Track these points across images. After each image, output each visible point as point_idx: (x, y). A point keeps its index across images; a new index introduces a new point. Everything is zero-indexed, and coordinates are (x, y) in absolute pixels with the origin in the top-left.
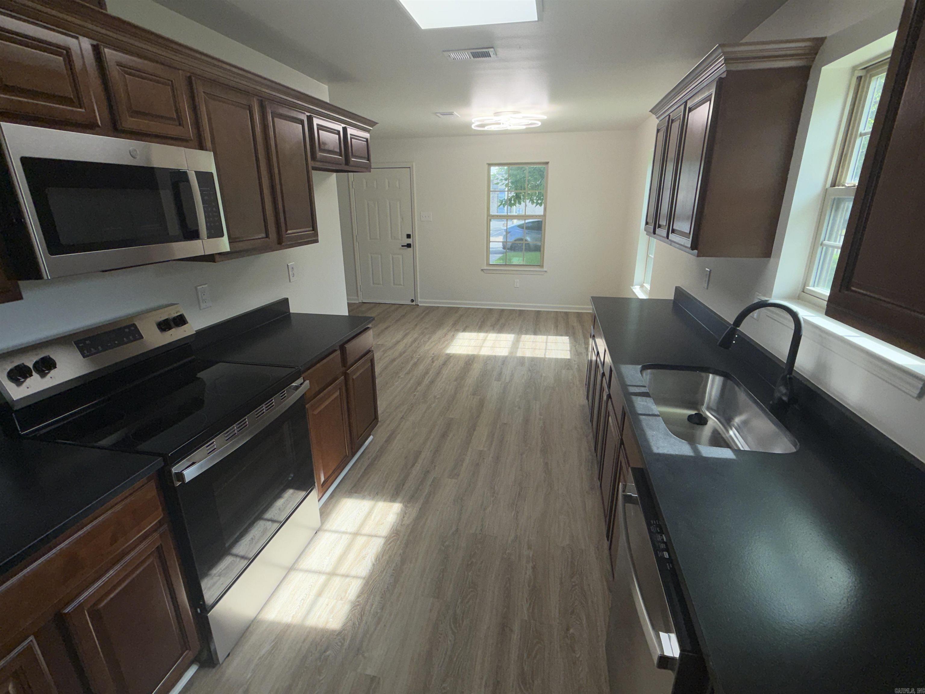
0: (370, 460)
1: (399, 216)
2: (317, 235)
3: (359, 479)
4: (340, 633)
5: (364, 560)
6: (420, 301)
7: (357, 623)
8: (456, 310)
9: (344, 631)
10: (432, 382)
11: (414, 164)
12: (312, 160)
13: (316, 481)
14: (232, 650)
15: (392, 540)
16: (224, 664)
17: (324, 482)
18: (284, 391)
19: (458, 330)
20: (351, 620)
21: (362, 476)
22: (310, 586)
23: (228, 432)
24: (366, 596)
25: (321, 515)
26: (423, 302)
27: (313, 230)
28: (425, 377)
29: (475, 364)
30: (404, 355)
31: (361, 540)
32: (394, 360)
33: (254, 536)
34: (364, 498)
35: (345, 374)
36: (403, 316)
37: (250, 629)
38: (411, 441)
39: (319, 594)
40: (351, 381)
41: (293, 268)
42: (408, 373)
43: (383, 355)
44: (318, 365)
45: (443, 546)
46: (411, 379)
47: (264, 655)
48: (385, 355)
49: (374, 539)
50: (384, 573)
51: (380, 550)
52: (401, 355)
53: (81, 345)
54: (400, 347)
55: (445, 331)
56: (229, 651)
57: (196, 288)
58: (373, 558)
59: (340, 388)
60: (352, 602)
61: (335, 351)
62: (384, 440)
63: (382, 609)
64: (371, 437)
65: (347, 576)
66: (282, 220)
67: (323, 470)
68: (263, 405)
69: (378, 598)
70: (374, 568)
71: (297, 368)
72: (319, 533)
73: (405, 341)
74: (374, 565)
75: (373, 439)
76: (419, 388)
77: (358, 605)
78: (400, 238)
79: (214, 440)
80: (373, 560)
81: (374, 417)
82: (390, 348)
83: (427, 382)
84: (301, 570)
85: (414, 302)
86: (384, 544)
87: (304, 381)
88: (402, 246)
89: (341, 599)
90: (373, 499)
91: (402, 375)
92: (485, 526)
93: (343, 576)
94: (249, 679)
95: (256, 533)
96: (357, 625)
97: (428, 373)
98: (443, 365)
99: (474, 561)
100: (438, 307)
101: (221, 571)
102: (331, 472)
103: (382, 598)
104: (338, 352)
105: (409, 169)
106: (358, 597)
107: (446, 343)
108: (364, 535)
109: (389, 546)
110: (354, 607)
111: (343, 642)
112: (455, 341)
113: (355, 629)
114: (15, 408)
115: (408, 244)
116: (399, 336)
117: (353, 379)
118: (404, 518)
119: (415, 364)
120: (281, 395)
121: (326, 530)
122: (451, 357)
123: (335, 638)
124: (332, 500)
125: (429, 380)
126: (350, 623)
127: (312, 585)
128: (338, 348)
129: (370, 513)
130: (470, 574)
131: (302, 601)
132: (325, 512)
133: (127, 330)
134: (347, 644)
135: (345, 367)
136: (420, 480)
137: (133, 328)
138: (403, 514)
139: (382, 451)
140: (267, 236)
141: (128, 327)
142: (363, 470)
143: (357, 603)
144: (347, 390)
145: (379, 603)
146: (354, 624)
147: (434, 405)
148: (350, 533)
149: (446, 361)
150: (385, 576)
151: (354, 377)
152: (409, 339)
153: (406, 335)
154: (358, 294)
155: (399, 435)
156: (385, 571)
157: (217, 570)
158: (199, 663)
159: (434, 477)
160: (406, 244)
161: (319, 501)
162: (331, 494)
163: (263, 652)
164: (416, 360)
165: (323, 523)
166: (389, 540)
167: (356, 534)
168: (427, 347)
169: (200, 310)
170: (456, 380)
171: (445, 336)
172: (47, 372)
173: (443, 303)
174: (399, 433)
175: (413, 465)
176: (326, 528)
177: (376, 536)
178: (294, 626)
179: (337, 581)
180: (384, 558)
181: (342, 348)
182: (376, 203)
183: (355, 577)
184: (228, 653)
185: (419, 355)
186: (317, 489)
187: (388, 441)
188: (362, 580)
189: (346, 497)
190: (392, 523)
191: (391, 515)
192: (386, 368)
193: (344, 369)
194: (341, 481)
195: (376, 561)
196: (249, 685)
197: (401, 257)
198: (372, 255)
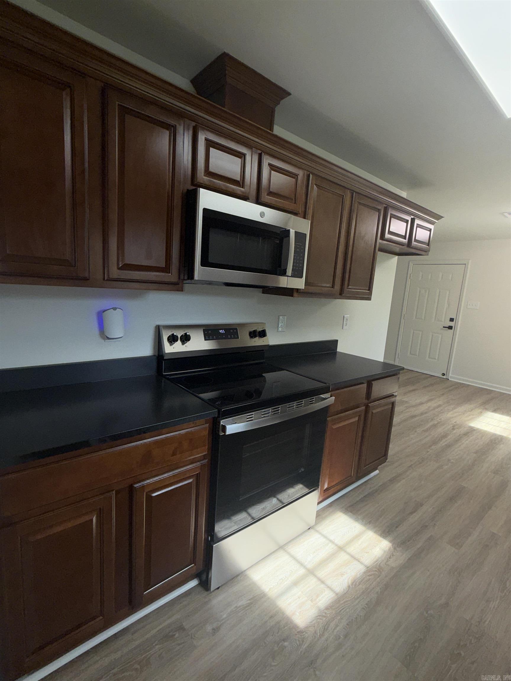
0: (371, 490)
1: (446, 303)
2: (370, 294)
3: (357, 501)
4: (301, 632)
5: (342, 576)
6: (451, 376)
7: (319, 634)
8: (489, 392)
9: (305, 633)
10: (449, 446)
11: (470, 261)
12: (380, 239)
13: (320, 484)
14: (222, 585)
15: (372, 573)
16: (213, 593)
17: (326, 489)
18: (313, 399)
19: (486, 409)
20: (314, 627)
21: (362, 500)
22: (291, 572)
23: (265, 411)
24: (334, 612)
25: (316, 517)
26: (453, 377)
27: (369, 290)
28: (442, 440)
29: (502, 446)
30: (425, 415)
31: (343, 557)
32: (415, 416)
33: (266, 506)
34: (357, 520)
35: (367, 406)
36: (432, 385)
37: (239, 577)
38: (414, 489)
39: (295, 583)
40: (370, 413)
41: (347, 319)
42: (425, 431)
43: (405, 410)
44: (346, 389)
45: (427, 613)
46: (427, 436)
47: (240, 607)
48: (407, 410)
49: (356, 562)
50: (357, 602)
51: (358, 576)
52: (422, 414)
53: (206, 332)
54: (423, 408)
55: (472, 406)
56: (220, 585)
57: (279, 316)
58: (350, 579)
59: (359, 416)
60: (319, 610)
61: (363, 383)
62: (389, 479)
63: (346, 636)
64: (377, 472)
65: (323, 582)
66: (347, 276)
67: (329, 478)
68: (295, 402)
69: (344, 622)
70: (348, 591)
71: (328, 384)
72: (311, 530)
73: (429, 404)
74: (349, 587)
75: (378, 474)
76: (433, 447)
77: (324, 617)
78: (443, 320)
79: (253, 413)
80: (350, 583)
81: (383, 453)
82: (413, 406)
83: (444, 444)
84: (289, 553)
85: (445, 376)
86: (364, 573)
87: (331, 396)
88: (444, 327)
89: (312, 601)
90: (365, 525)
91: (419, 430)
92: (486, 621)
93: (319, 579)
94: (223, 620)
95: (268, 505)
96: (318, 637)
97: (446, 437)
98: (464, 435)
99: (463, 654)
100: (469, 385)
101: (237, 520)
102: (334, 483)
103: (348, 624)
104: (365, 385)
105: (465, 265)
106: (327, 608)
107: (471, 417)
108: (349, 554)
109: (368, 577)
110: (320, 616)
111: (301, 642)
112: (482, 417)
113: (315, 638)
114: (165, 358)
115: (449, 326)
116: (424, 399)
117: (372, 413)
118: (390, 558)
119: (435, 426)
120: (310, 400)
121: (317, 531)
122: (474, 430)
123: (296, 634)
124: (329, 508)
125: (446, 443)
126: (312, 629)
127: (292, 571)
128: (365, 381)
129: (357, 537)
130: (454, 666)
131: (281, 580)
132: (320, 515)
133: (232, 331)
134: (305, 646)
135: (368, 400)
136: (415, 531)
137: (235, 331)
138: (390, 555)
139: (383, 487)
140: (333, 287)
141: (233, 329)
142: (362, 496)
143: (324, 614)
144: (365, 420)
145: (344, 629)
146: (315, 632)
147: (446, 467)
148: (336, 545)
149: (468, 433)
150: (357, 604)
151: (374, 411)
152: (433, 404)
153: (431, 400)
154: (395, 360)
155: (404, 480)
156: (358, 600)
157: (236, 518)
158: (200, 580)
159: (431, 535)
160: (448, 326)
161: (319, 503)
162: (331, 503)
163: (240, 604)
164: (436, 422)
165: (316, 524)
166: (369, 572)
167: (341, 549)
168: (449, 415)
169: (278, 332)
170: (476, 453)
171: (472, 410)
172: (185, 342)
173: (476, 383)
174: (404, 479)
175: (412, 513)
176: (318, 529)
177: (359, 561)
178: (269, 598)
179: (312, 582)
180: (361, 586)
181: (370, 382)
182: (428, 291)
183: (329, 587)
184: (218, 586)
185: (440, 419)
186: (319, 491)
187: (393, 480)
188: (334, 595)
189: (341, 512)
190: (377, 557)
191: (378, 549)
192: (405, 421)
193: (366, 401)
194: (341, 496)
195: (352, 584)
196: (222, 624)
197: (440, 336)
198: (415, 331)
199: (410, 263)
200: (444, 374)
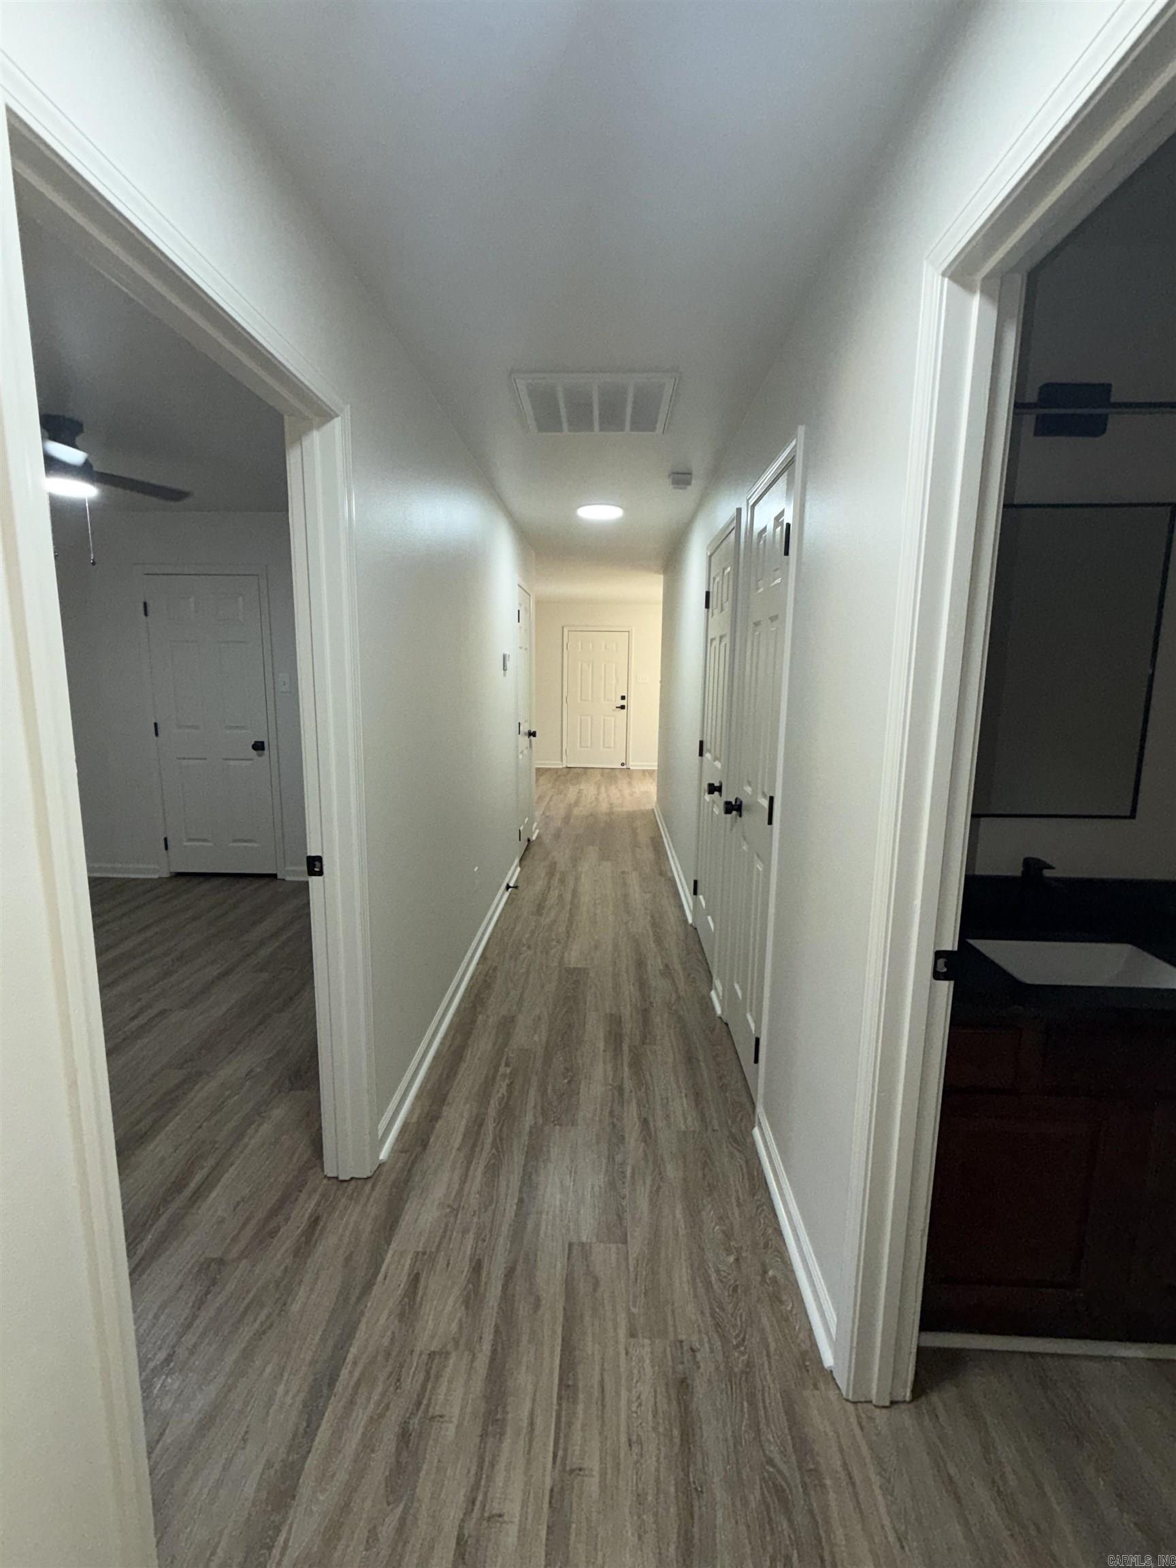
1: (614, 677)
6: (631, 765)
11: (634, 627)
26: (635, 765)
78: (613, 699)
85: (625, 765)
88: (616, 708)
105: (628, 633)
115: (622, 706)
160: (619, 706)
182: (590, 666)
197: (613, 719)
198: (583, 717)
199: (565, 629)
200: (623, 764)
